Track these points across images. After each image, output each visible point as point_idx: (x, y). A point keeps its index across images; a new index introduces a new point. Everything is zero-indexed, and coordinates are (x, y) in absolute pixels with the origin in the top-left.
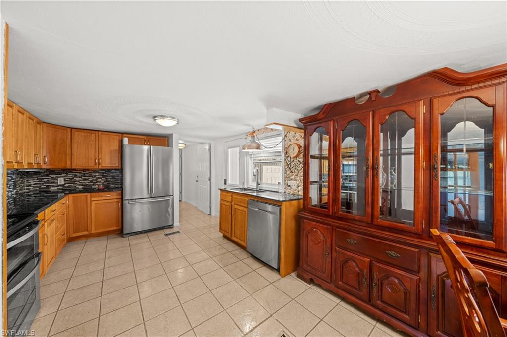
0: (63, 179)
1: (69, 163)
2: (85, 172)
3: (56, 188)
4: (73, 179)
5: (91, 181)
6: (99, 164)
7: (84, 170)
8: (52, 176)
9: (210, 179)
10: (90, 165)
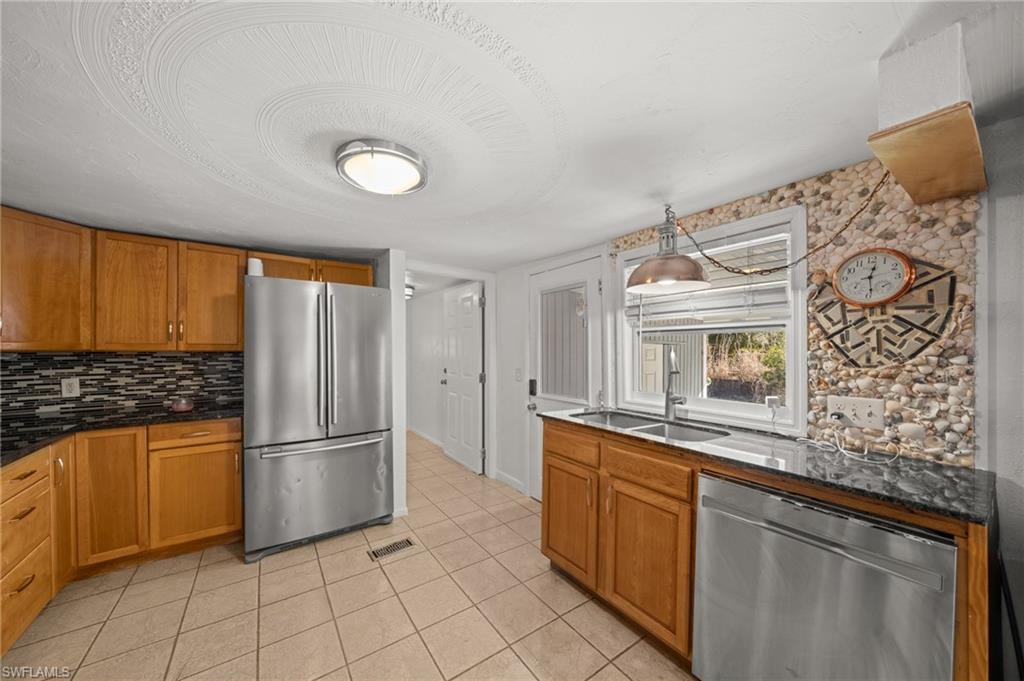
0: (76, 381)
1: (85, 333)
2: (142, 360)
3: (57, 408)
4: (108, 380)
5: (162, 387)
6: (179, 336)
7: (140, 355)
8: (45, 373)
9: (483, 379)
10: (152, 341)
